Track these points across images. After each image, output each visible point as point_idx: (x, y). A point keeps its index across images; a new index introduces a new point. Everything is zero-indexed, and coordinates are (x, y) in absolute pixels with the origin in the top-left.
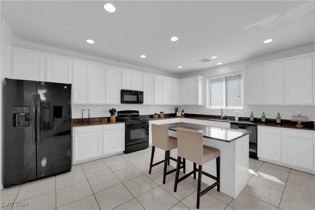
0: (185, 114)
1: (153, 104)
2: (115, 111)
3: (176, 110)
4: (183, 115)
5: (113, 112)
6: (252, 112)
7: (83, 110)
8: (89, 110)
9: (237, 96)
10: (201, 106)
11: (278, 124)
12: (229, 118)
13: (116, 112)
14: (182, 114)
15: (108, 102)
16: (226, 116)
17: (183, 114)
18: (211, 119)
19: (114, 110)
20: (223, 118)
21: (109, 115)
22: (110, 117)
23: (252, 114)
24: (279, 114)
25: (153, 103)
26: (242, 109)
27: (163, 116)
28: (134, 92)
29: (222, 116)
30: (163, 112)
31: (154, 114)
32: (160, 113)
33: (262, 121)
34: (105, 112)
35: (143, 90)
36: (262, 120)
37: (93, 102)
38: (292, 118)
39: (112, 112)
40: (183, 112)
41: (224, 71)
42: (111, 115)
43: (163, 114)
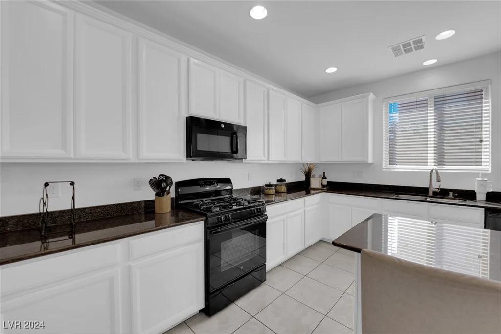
0: (328, 182)
1: (266, 162)
2: (169, 182)
3: (308, 175)
4: (325, 187)
5: (164, 185)
7: (46, 185)
8: (72, 184)
12: (451, 194)
13: (172, 184)
14: (322, 182)
15: (147, 154)
16: (442, 187)
17: (325, 183)
18: (401, 196)
19: (168, 178)
20: (434, 193)
21: (149, 194)
22: (153, 201)
25: (266, 159)
26: (490, 172)
27: (284, 189)
28: (223, 126)
29: (431, 188)
30: (284, 180)
31: (266, 185)
32: (278, 181)
34: (137, 184)
35: (245, 123)
37: (86, 152)
39: (160, 184)
40: (324, 178)
41: (433, 83)
42: (156, 194)
43: (284, 185)
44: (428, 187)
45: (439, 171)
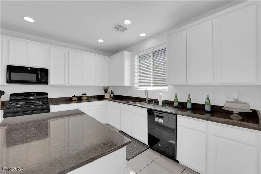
1: (67, 85)
3: (106, 92)
4: (111, 97)
6: (176, 94)
9: (163, 75)
10: (130, 87)
11: (207, 112)
12: (153, 101)
14: (110, 95)
16: (151, 98)
20: (148, 101)
23: (176, 97)
24: (208, 99)
26: (168, 90)
27: (86, 98)
29: (147, 99)
30: (86, 94)
31: (73, 96)
32: (83, 94)
33: (187, 107)
36: (188, 105)
38: (225, 104)
40: (112, 93)
43: (86, 96)
44: (146, 98)
45: (148, 90)
